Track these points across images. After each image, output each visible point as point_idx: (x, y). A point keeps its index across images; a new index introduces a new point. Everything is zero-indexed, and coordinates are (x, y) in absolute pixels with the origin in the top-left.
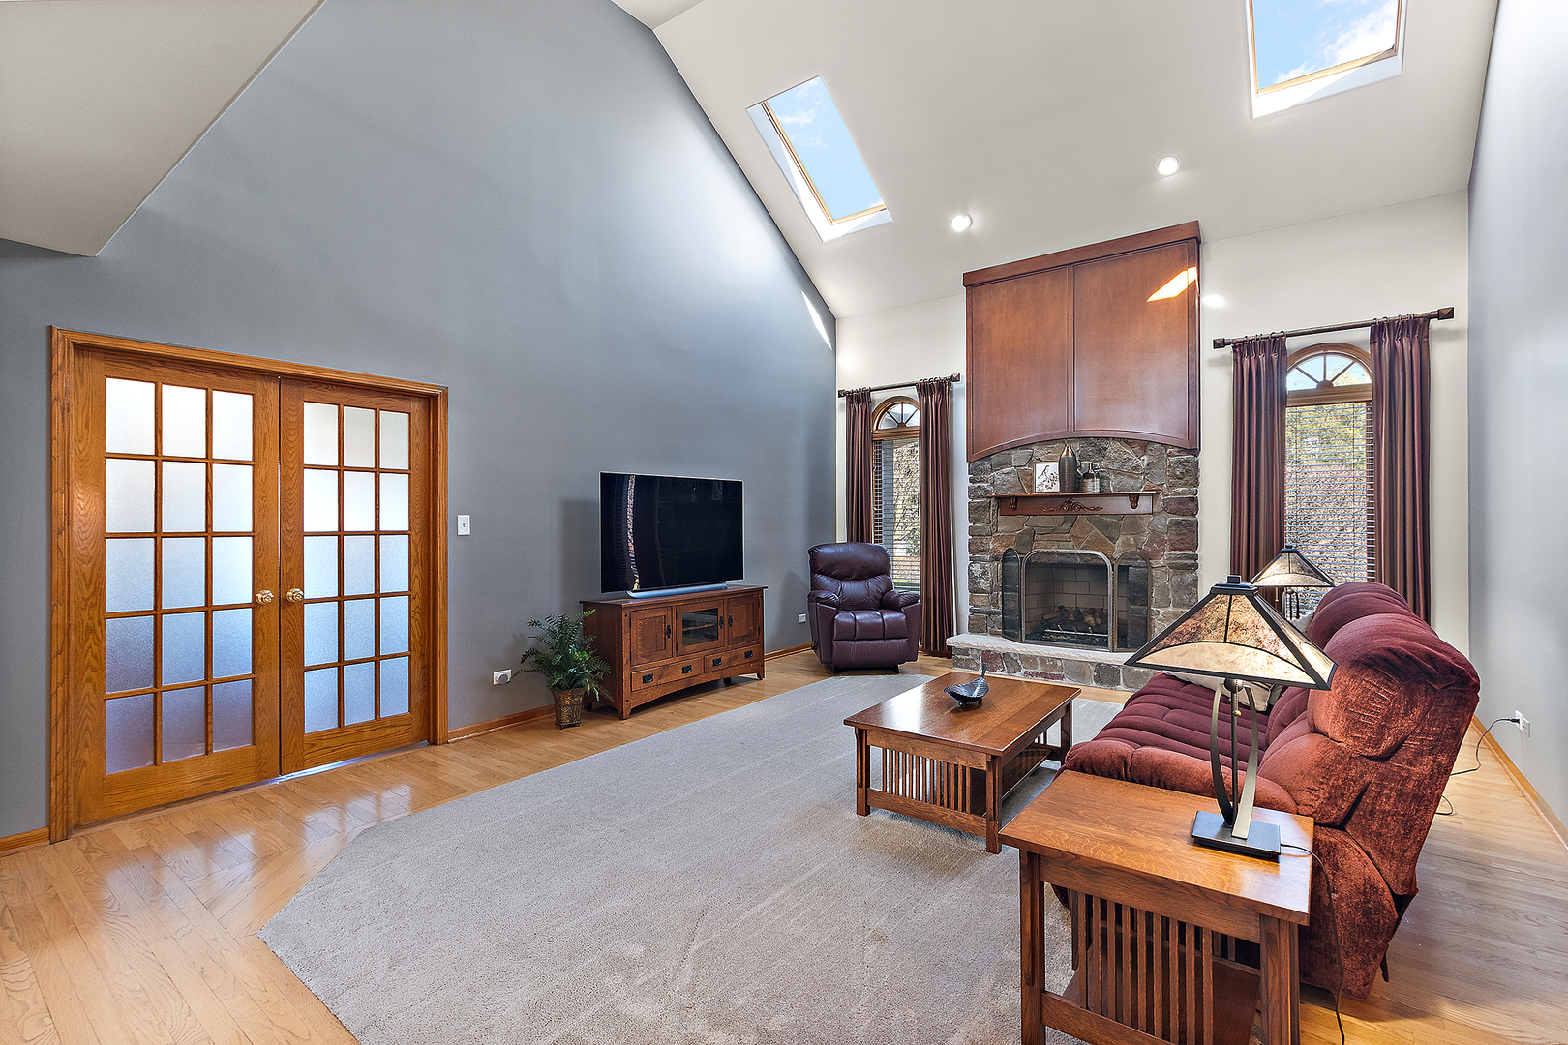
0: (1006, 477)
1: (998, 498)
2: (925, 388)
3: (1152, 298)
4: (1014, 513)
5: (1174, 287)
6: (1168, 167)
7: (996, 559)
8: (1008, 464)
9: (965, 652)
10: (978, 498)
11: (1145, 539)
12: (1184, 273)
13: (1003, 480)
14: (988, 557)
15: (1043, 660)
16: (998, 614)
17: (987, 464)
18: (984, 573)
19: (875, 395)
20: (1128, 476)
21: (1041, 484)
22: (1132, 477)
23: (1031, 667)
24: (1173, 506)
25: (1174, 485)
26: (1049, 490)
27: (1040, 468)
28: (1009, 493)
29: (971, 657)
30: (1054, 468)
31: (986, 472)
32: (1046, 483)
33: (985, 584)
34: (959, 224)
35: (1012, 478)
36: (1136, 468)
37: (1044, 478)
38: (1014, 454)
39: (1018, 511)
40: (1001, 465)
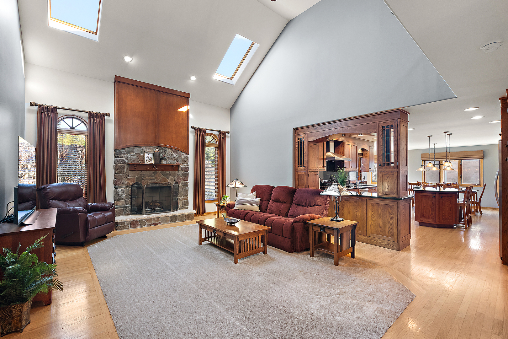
0: (132, 157)
1: (128, 164)
2: (92, 115)
3: (179, 110)
4: (135, 170)
5: (184, 109)
6: (193, 78)
7: (128, 187)
8: (132, 152)
9: (124, 223)
10: (121, 164)
11: (176, 178)
12: (186, 106)
13: (130, 157)
14: (124, 186)
15: (154, 219)
16: (129, 207)
17: (124, 151)
18: (123, 192)
19: (59, 111)
20: (172, 160)
21: (147, 160)
22: (173, 160)
23: (150, 222)
24: (184, 169)
25: (184, 163)
26: (150, 162)
27: (146, 155)
28: (133, 163)
29: (126, 224)
30: (151, 155)
31: (124, 154)
32: (148, 160)
33: (123, 196)
34: (127, 59)
35: (134, 157)
36: (175, 158)
37: (148, 158)
38: (135, 149)
39: (136, 169)
40: (130, 152)
